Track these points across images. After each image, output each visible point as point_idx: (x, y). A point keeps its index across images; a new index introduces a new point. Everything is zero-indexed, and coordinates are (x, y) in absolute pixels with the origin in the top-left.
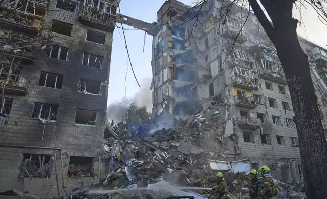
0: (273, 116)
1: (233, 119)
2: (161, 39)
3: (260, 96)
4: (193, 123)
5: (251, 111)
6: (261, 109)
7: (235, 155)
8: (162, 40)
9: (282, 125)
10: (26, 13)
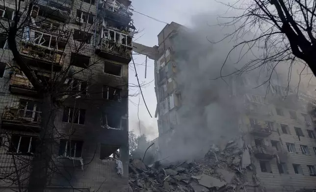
0: (287, 144)
1: (249, 149)
2: (164, 64)
3: (272, 123)
4: (209, 153)
5: (265, 139)
6: (275, 137)
7: (255, 187)
8: (166, 65)
9: (297, 153)
10: (49, 48)
